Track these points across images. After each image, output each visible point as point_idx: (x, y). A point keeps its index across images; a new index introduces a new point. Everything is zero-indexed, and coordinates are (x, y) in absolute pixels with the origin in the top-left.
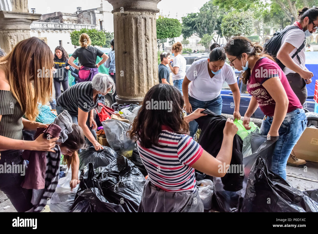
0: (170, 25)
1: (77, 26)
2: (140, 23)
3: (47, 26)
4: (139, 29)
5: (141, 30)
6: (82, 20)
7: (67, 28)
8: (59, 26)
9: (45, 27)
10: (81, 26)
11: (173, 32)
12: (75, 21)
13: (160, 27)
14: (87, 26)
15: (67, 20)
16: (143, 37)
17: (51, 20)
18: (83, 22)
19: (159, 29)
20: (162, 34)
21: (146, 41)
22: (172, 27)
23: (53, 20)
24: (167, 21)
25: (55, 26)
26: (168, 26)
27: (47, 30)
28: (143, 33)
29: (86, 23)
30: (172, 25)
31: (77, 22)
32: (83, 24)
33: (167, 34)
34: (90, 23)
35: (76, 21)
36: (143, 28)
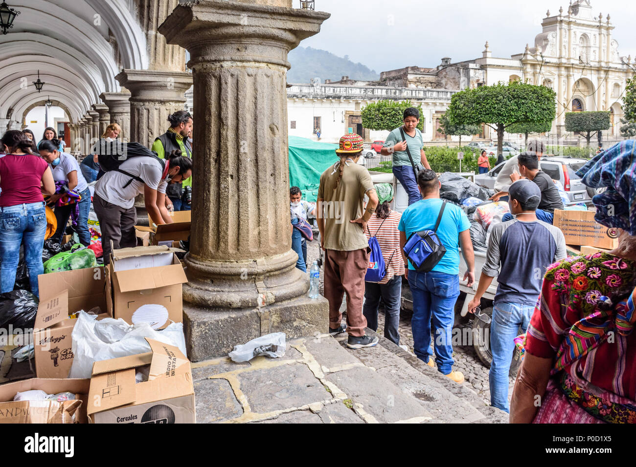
0: (519, 97)
1: (430, 93)
2: (142, 115)
3: (373, 93)
4: (140, 121)
5: (143, 122)
6: (443, 81)
7: (409, 95)
8: (395, 93)
9: (370, 94)
10: (438, 92)
11: (526, 113)
12: (431, 83)
13: (497, 102)
14: (449, 93)
15: (415, 82)
16: (144, 131)
17: (388, 82)
18: (446, 85)
19: (496, 106)
20: (502, 115)
21: (149, 135)
22: (523, 101)
23: (391, 82)
24: (514, 91)
25: (387, 92)
26: (515, 100)
27: (371, 99)
28: (145, 127)
29: (451, 88)
30: (525, 98)
31: (435, 85)
32: (446, 88)
33: (512, 116)
34: (459, 87)
35: (433, 84)
36: (145, 120)
